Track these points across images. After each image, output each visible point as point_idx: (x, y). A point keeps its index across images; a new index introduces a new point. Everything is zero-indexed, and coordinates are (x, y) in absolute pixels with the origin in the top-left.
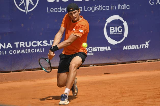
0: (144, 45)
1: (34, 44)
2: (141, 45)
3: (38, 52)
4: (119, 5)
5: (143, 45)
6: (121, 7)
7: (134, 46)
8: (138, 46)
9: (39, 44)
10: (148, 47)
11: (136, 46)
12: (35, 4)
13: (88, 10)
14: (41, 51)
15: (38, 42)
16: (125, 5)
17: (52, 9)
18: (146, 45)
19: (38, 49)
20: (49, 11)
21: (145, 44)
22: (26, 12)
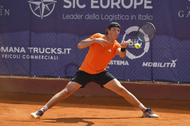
0: (170, 63)
1: (48, 51)
2: (165, 64)
3: (52, 59)
4: (140, 15)
5: (168, 64)
6: (141, 17)
7: (157, 63)
8: (161, 63)
9: (53, 51)
10: (174, 66)
11: (159, 63)
12: (51, 10)
13: (105, 19)
14: (55, 59)
15: (52, 49)
16: (147, 15)
17: (68, 16)
18: (172, 64)
19: (52, 57)
20: (65, 17)
21: (172, 62)
22: (41, 18)
